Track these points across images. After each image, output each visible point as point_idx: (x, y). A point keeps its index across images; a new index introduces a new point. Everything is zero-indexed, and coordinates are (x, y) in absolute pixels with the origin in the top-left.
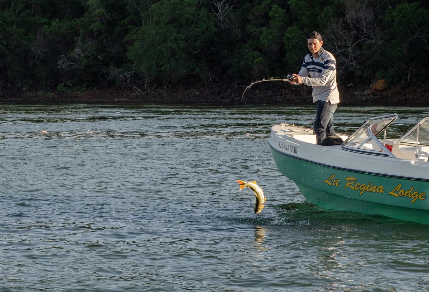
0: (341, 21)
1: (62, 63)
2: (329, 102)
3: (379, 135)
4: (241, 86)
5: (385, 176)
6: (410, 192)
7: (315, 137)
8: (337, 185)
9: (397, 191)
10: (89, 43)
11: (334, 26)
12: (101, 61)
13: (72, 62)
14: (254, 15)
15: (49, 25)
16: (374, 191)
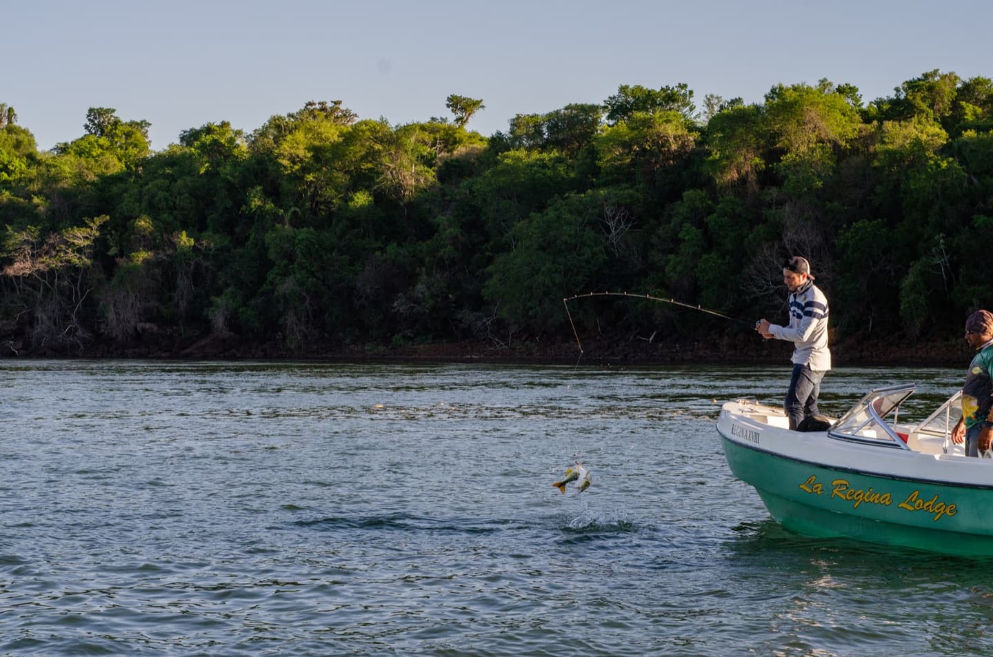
0: (776, 246)
1: (400, 305)
2: (809, 365)
3: (887, 417)
4: (639, 337)
5: (893, 478)
6: (932, 503)
7: (787, 419)
8: (819, 493)
9: (911, 503)
10: (438, 276)
11: (767, 252)
12: (454, 302)
13: (415, 302)
14: (659, 237)
15: (383, 250)
16: (876, 501)
